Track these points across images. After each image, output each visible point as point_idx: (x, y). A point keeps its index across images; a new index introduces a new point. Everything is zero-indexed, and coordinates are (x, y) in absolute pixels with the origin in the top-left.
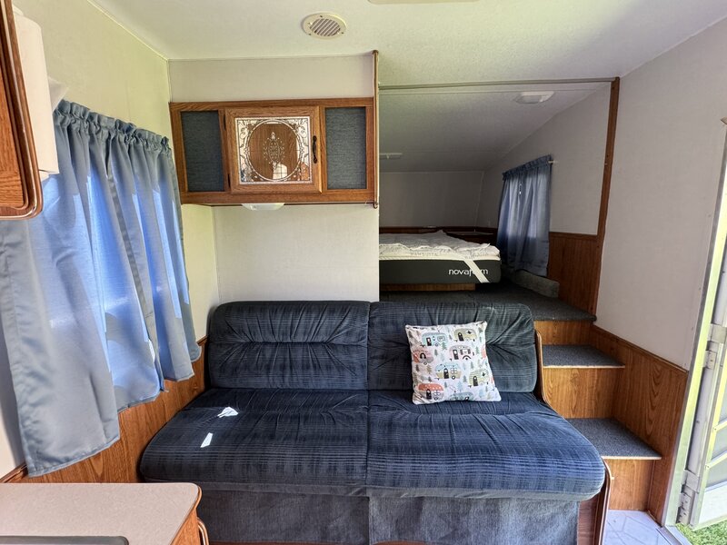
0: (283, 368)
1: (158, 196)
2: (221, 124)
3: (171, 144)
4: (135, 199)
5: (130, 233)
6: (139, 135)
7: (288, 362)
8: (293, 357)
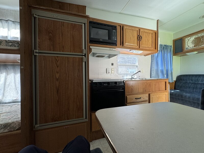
0: (194, 88)
1: (169, 54)
2: (182, 41)
3: (172, 46)
4: (166, 54)
5: (164, 59)
6: (167, 46)
7: (195, 87)
8: (197, 86)
